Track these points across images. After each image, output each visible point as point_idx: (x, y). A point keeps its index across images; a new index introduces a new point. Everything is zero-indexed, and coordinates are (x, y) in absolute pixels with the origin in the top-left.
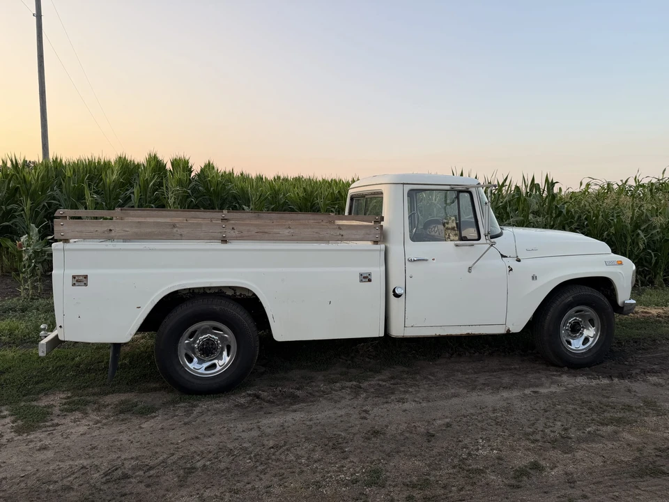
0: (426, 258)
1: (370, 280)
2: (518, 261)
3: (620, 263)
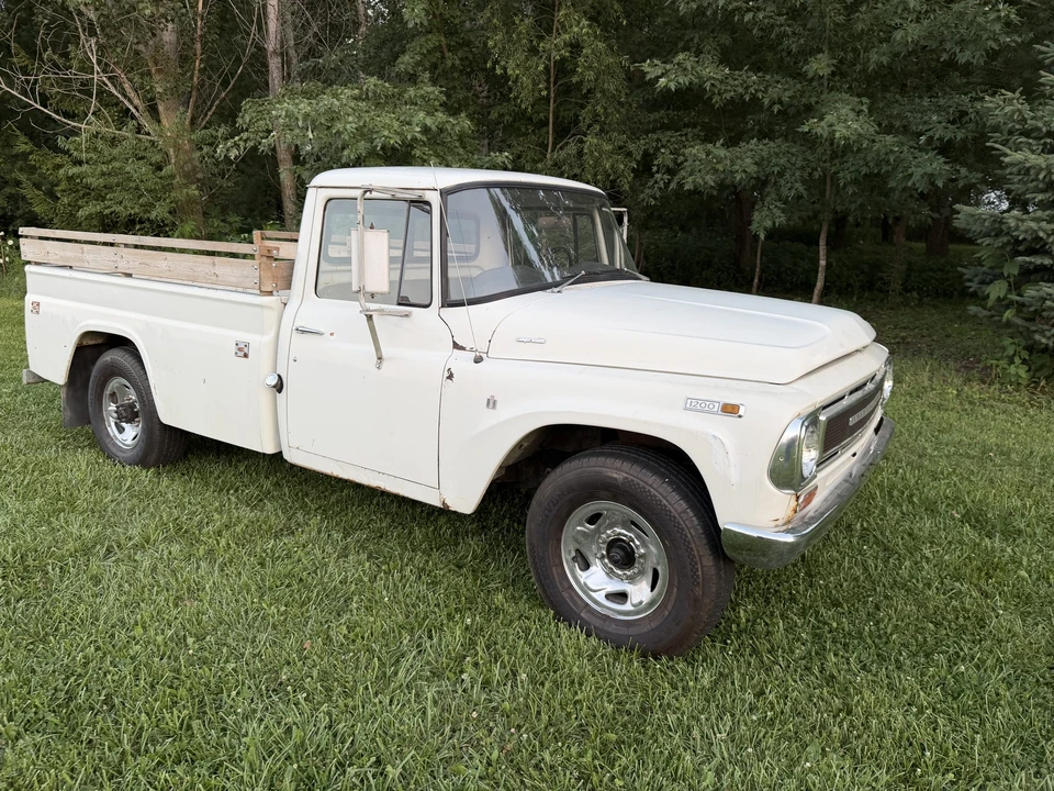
0: (322, 330)
1: (246, 356)
2: (478, 360)
3: (730, 410)
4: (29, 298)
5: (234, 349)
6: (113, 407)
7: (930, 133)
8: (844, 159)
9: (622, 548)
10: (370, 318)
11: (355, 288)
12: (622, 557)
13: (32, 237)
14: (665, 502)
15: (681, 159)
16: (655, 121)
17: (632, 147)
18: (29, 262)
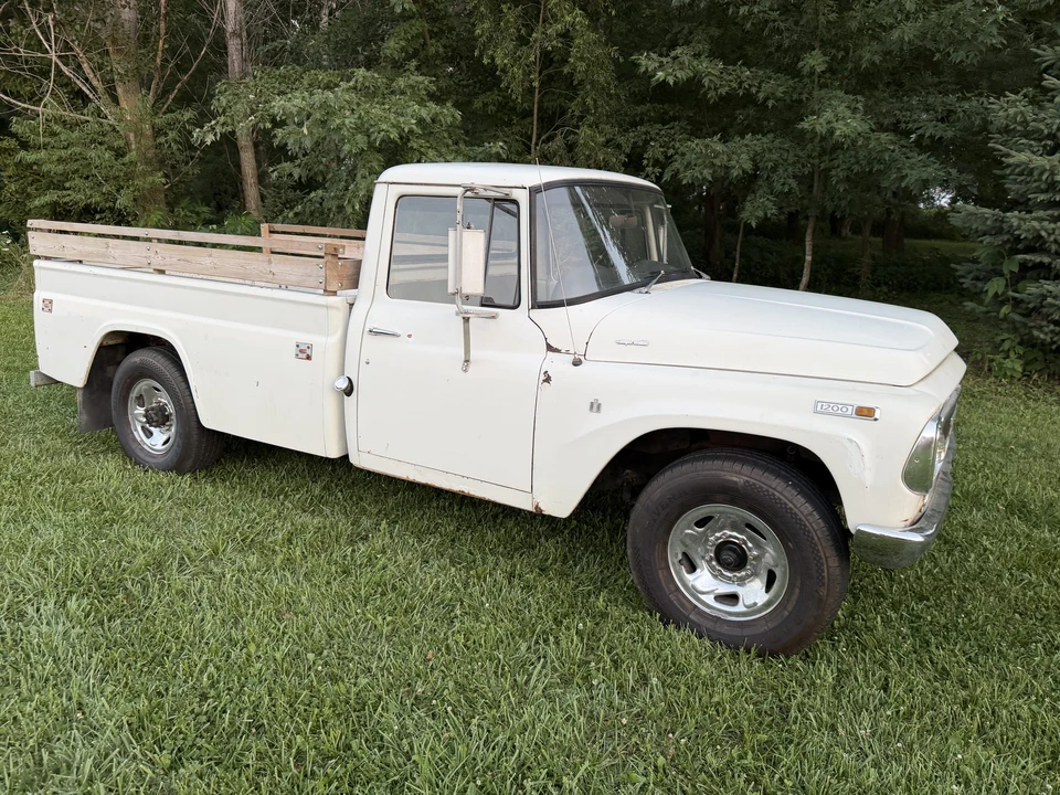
0: (397, 331)
1: (309, 358)
2: (577, 363)
3: (866, 413)
4: (38, 296)
5: (294, 350)
6: (141, 410)
7: (919, 132)
8: (834, 156)
9: (734, 551)
10: (466, 320)
11: (451, 290)
12: (732, 559)
13: (41, 230)
14: (791, 505)
15: (671, 152)
16: (642, 114)
17: (621, 140)
18: (39, 257)
